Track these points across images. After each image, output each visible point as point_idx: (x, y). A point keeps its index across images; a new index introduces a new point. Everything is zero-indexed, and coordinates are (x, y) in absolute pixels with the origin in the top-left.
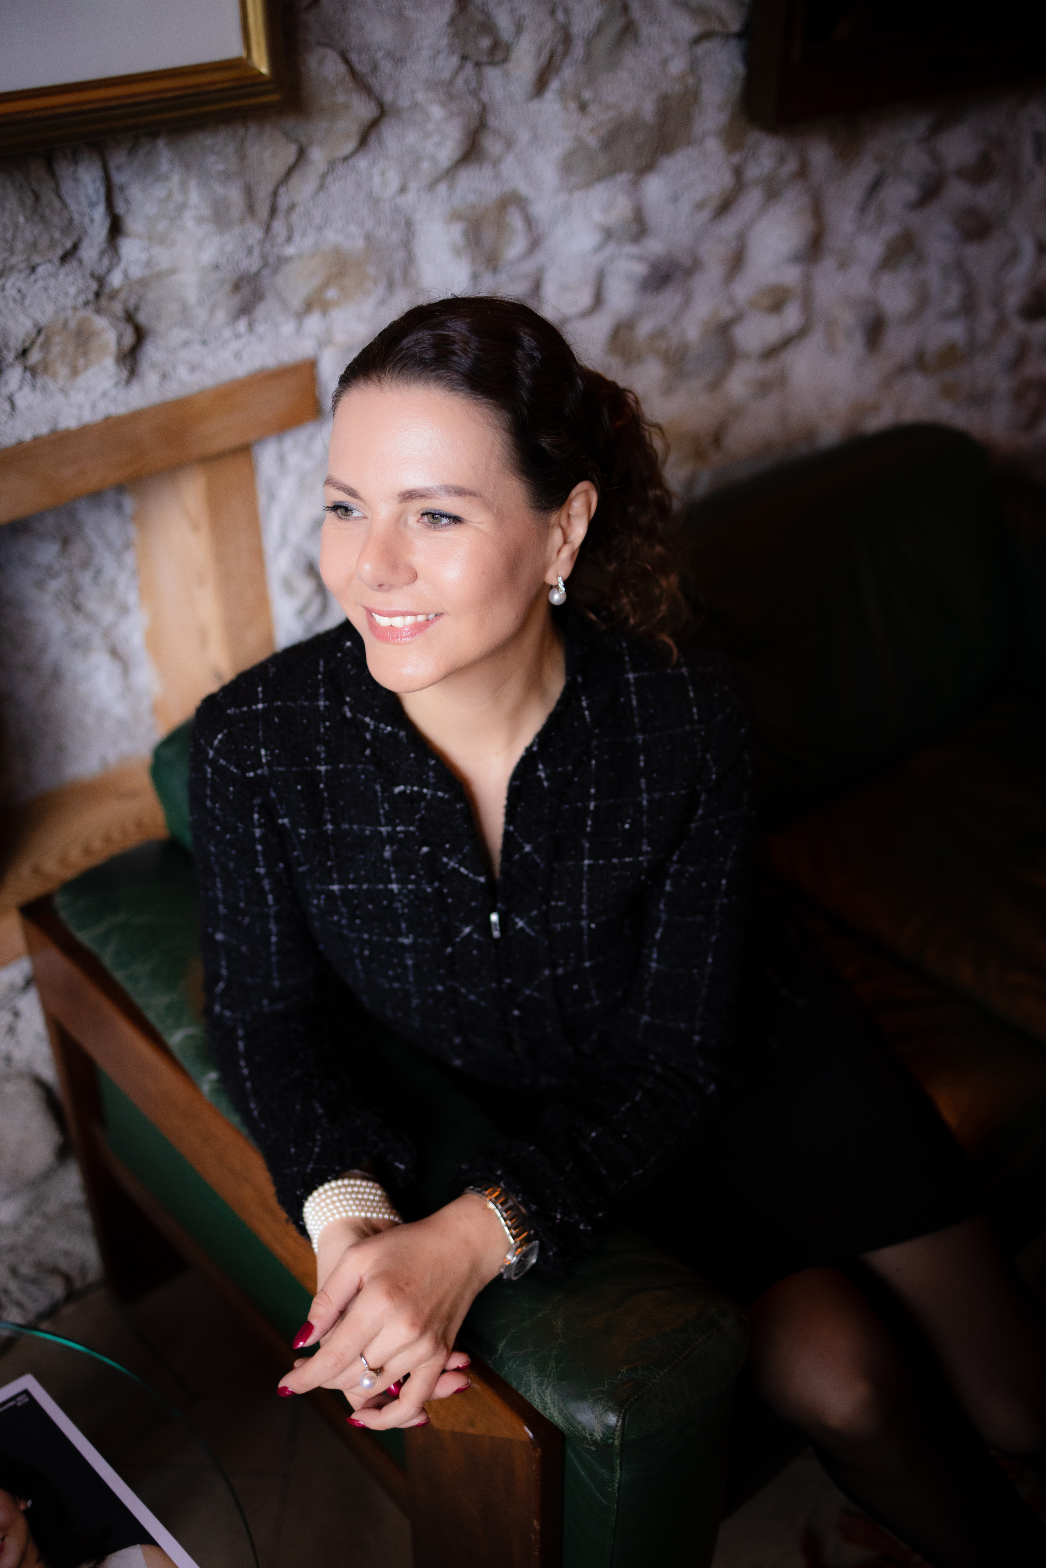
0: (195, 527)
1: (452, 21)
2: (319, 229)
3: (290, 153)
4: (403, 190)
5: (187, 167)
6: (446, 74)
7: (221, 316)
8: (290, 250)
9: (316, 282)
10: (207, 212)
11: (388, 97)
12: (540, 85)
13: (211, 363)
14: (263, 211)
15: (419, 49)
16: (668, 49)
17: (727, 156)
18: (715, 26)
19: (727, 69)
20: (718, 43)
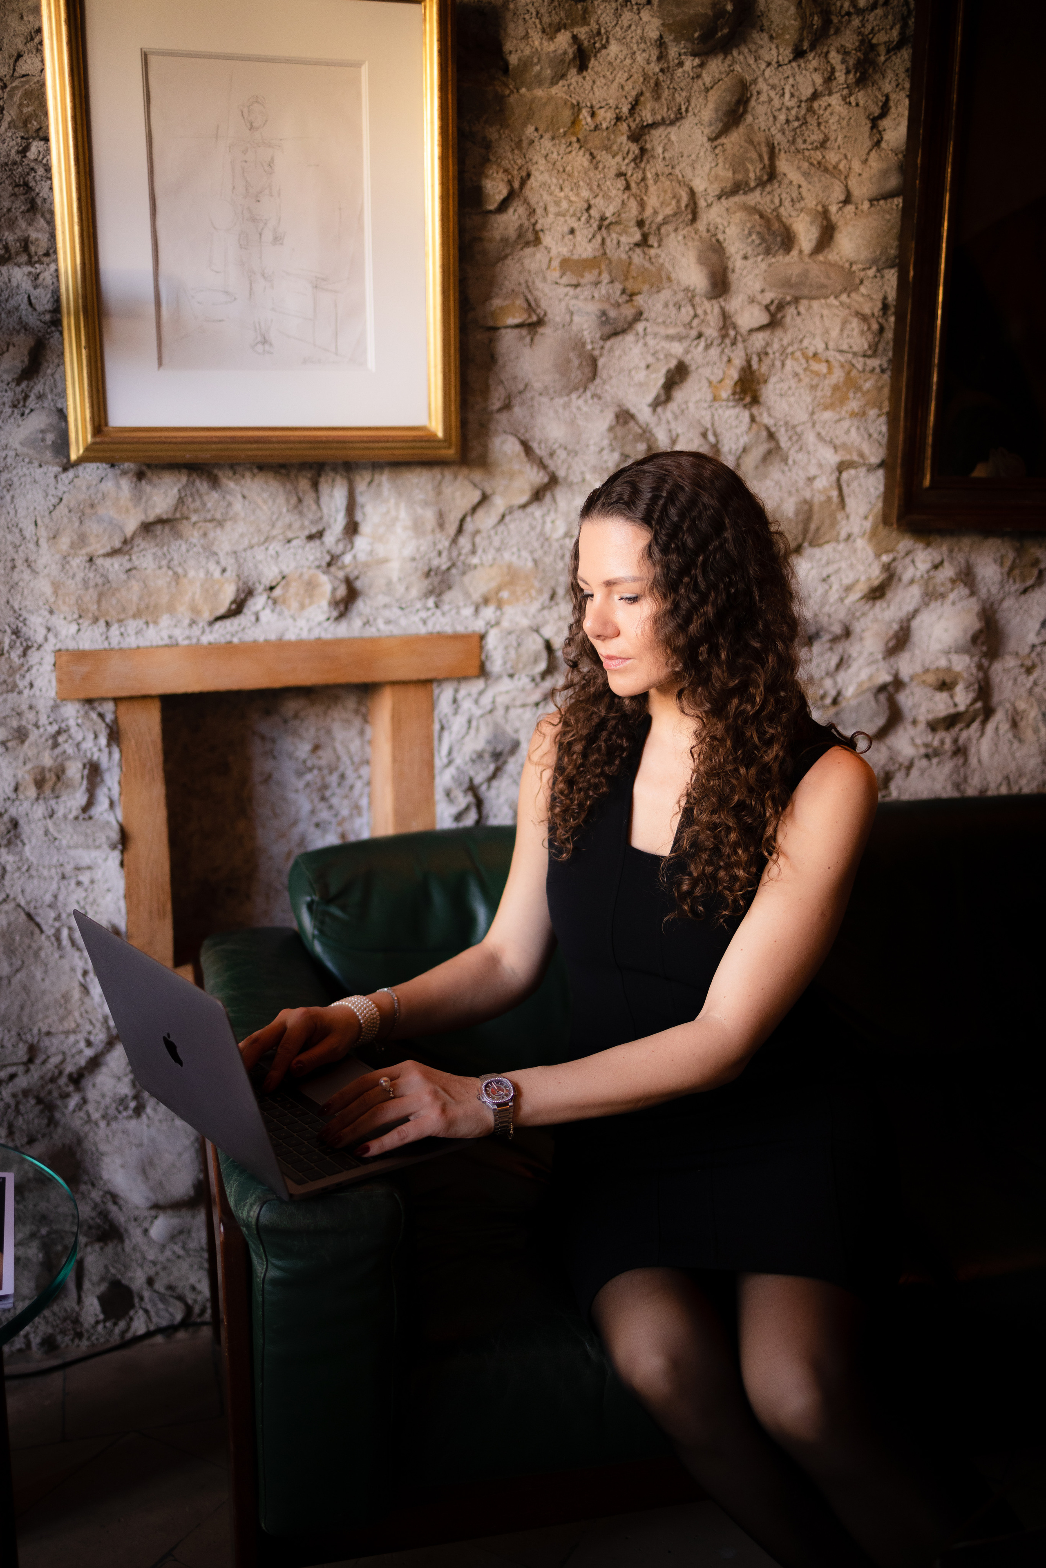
1: (611, 429)
2: (498, 550)
3: (476, 496)
5: (400, 494)
6: (610, 464)
7: (414, 592)
8: (475, 560)
9: (493, 584)
10: (409, 523)
13: (403, 622)
14: (452, 529)
15: (588, 446)
16: (813, 471)
17: (878, 556)
18: (855, 458)
19: (872, 490)
20: (862, 471)
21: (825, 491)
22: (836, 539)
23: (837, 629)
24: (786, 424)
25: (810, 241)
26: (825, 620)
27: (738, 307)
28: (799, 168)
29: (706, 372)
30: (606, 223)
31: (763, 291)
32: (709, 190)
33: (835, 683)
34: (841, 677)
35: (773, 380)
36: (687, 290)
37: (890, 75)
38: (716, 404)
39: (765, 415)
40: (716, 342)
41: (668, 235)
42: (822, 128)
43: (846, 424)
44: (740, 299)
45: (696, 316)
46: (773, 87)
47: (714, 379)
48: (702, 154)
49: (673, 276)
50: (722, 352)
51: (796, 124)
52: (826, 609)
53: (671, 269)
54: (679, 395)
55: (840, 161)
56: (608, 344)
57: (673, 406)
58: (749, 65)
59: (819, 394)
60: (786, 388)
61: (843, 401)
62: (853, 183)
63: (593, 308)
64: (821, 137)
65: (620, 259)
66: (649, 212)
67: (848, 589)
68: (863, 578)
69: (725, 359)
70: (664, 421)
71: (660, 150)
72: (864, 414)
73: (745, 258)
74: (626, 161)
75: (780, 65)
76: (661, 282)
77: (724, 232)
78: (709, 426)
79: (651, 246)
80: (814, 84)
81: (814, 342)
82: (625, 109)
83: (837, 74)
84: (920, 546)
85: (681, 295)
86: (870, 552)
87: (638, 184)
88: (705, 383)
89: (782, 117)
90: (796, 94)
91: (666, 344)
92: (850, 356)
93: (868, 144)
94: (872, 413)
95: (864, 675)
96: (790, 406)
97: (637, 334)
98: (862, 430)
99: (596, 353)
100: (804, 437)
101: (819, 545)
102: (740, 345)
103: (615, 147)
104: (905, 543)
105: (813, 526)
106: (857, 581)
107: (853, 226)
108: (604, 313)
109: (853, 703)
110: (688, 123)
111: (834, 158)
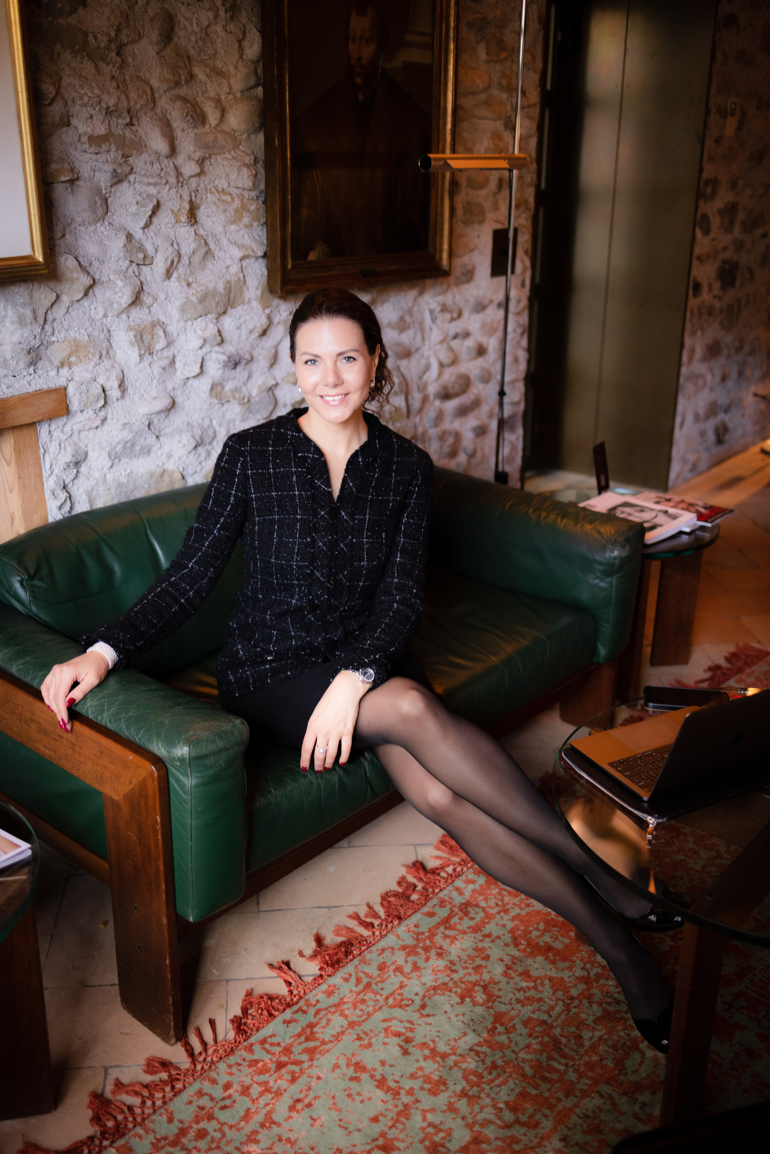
0: (9, 464)
1: (125, 246)
2: (67, 330)
3: (53, 297)
4: (105, 316)
5: (7, 300)
6: (124, 268)
7: (22, 365)
8: (54, 339)
9: (66, 353)
10: (16, 319)
11: (97, 277)
12: (168, 274)
13: (17, 385)
14: (41, 321)
15: (111, 257)
16: (229, 262)
17: (264, 310)
18: (251, 253)
19: (258, 271)
20: (253, 260)
21: (236, 274)
22: (243, 303)
23: (248, 357)
24: (212, 234)
25: (216, 119)
26: (241, 352)
27: (182, 162)
28: (205, 72)
29: (170, 205)
30: (109, 110)
31: (195, 152)
32: (161, 87)
33: (247, 388)
34: (249, 384)
35: (203, 207)
36: (156, 153)
37: (244, 12)
38: (177, 225)
39: (201, 229)
40: (174, 186)
41: (142, 117)
42: (214, 45)
43: (242, 232)
44: (182, 157)
45: (162, 169)
46: (186, 19)
47: (176, 209)
48: (154, 63)
49: (147, 144)
50: (177, 191)
51: (200, 43)
52: (241, 345)
53: (146, 140)
54: (155, 220)
55: (223, 67)
56: (113, 189)
57: (152, 227)
58: (172, 4)
59: (228, 214)
60: (210, 212)
61: (240, 218)
62: (232, 81)
63: (109, 168)
64: (213, 51)
65: (119, 134)
66: (132, 103)
67: (251, 332)
68: (258, 325)
69: (179, 196)
70: (150, 238)
71: (130, 60)
72: (251, 225)
73: (182, 130)
74: (115, 68)
75: (188, 5)
76: (142, 149)
77: (171, 114)
78: (174, 238)
79: (134, 125)
80: (209, 18)
81: (221, 182)
82: (113, 34)
83: (220, 12)
84: (282, 302)
85: (153, 157)
86: (260, 308)
87: (122, 83)
88: (170, 212)
89: (193, 39)
90: (200, 24)
91: (147, 188)
92: (241, 190)
93: (237, 56)
94: (255, 224)
95: (260, 382)
96: (213, 222)
97: (129, 182)
98: (250, 235)
99: (107, 195)
100: (221, 241)
101: (235, 307)
102: (186, 187)
103: (108, 59)
104: (276, 301)
105: (232, 296)
106: (256, 327)
107: (236, 109)
108: (115, 171)
109: (257, 399)
110: (144, 42)
111: (219, 64)
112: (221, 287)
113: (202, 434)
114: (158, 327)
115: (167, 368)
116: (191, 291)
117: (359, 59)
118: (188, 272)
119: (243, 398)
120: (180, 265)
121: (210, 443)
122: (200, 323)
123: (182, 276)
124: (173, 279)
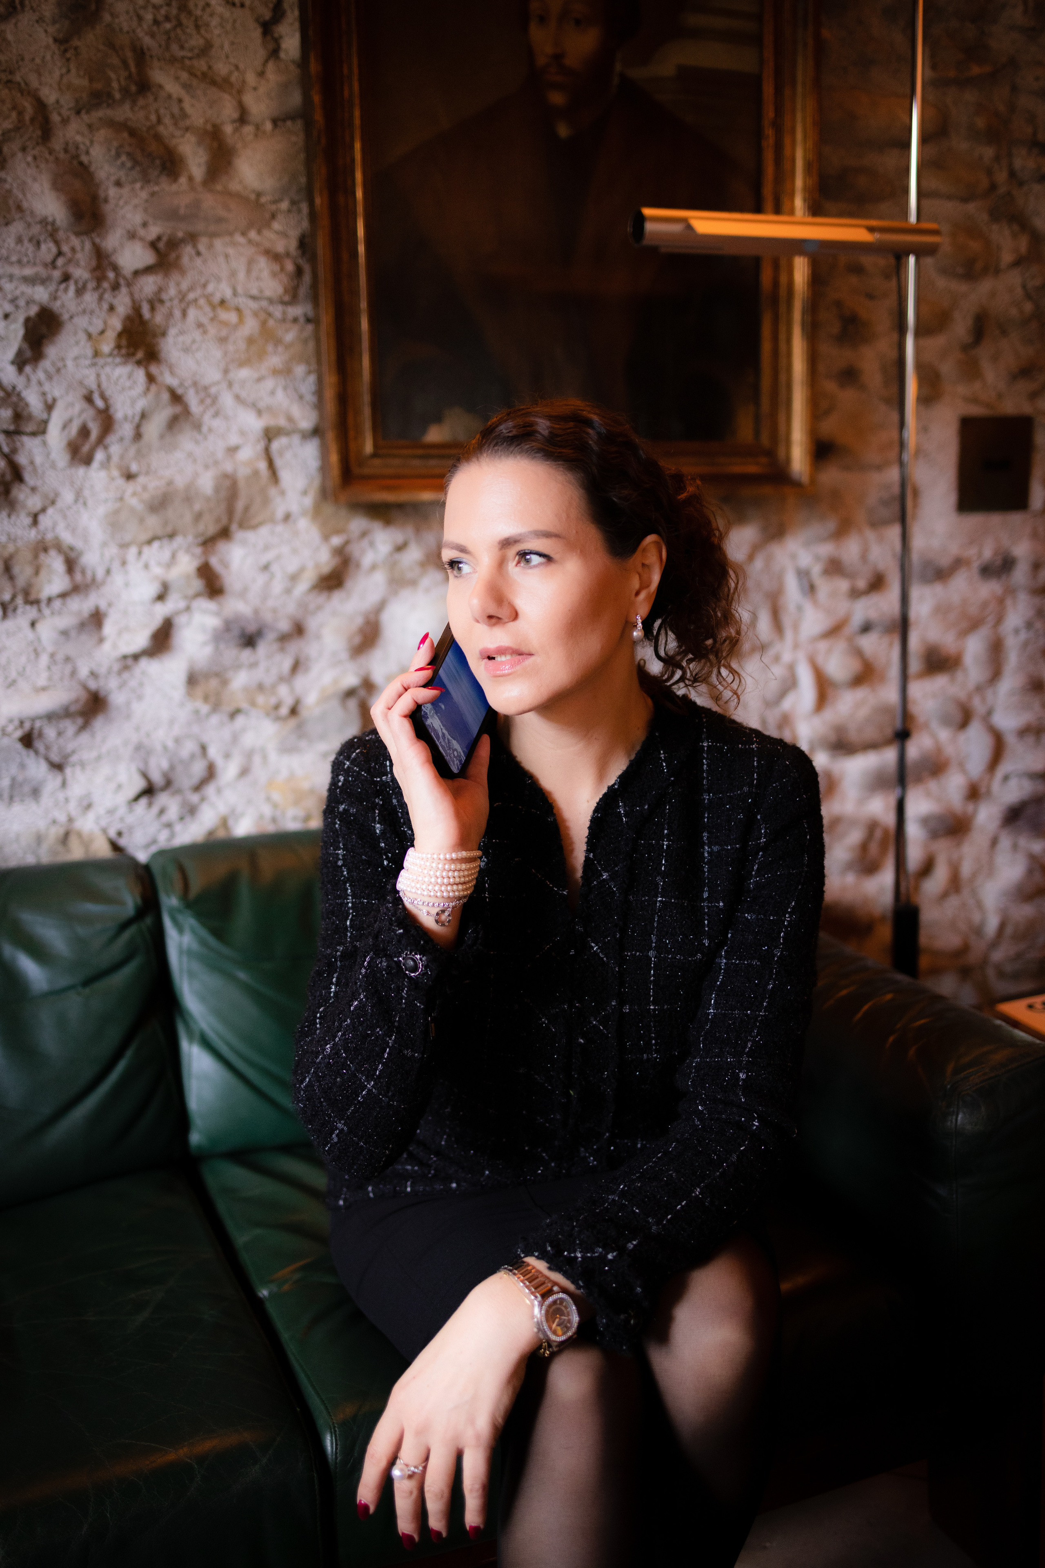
16: (234, 439)
17: (326, 537)
18: (282, 422)
20: (296, 439)
21: (250, 463)
22: (272, 520)
23: (284, 626)
24: (195, 384)
26: (268, 617)
27: (117, 244)
28: (178, 79)
29: (82, 322)
31: (145, 225)
32: (62, 102)
33: (292, 690)
35: (172, 332)
36: (44, 222)
38: (99, 361)
39: (167, 374)
40: (90, 286)
41: (13, 155)
42: (203, 31)
43: (269, 383)
44: (118, 235)
45: (60, 254)
47: (94, 330)
48: (48, 57)
49: (25, 205)
50: (101, 297)
51: (168, 26)
52: (271, 603)
53: (20, 196)
54: (52, 351)
55: (231, 73)
57: (45, 364)
59: (231, 348)
60: (189, 341)
61: (261, 355)
62: (249, 99)
64: (201, 42)
67: (294, 578)
68: (310, 565)
69: (105, 306)
70: (34, 383)
72: (289, 371)
73: (118, 184)
76: (9, 212)
77: (87, 153)
78: (94, 387)
81: (220, 287)
85: (36, 229)
86: (315, 533)
88: (82, 336)
89: (149, 17)
91: (28, 290)
92: (264, 304)
93: (262, 53)
94: (300, 370)
95: (327, 679)
96: (198, 363)
98: (290, 390)
100: (220, 399)
101: (254, 527)
102: (124, 290)
104: (358, 524)
105: (240, 505)
106: (302, 570)
107: (255, 150)
109: (318, 708)
110: (26, 19)
111: (222, 68)
112: (206, 483)
113: (172, 768)
114: (53, 553)
115: (73, 634)
116: (130, 488)
117: (558, 57)
118: (132, 452)
119: (277, 707)
120: (111, 439)
121: (198, 788)
122: (157, 553)
123: (115, 459)
124: (95, 464)
